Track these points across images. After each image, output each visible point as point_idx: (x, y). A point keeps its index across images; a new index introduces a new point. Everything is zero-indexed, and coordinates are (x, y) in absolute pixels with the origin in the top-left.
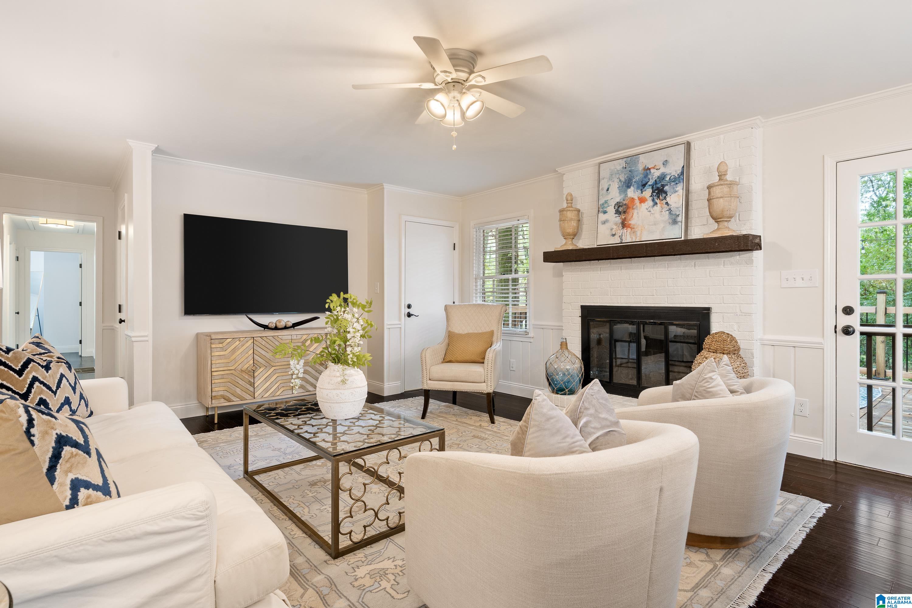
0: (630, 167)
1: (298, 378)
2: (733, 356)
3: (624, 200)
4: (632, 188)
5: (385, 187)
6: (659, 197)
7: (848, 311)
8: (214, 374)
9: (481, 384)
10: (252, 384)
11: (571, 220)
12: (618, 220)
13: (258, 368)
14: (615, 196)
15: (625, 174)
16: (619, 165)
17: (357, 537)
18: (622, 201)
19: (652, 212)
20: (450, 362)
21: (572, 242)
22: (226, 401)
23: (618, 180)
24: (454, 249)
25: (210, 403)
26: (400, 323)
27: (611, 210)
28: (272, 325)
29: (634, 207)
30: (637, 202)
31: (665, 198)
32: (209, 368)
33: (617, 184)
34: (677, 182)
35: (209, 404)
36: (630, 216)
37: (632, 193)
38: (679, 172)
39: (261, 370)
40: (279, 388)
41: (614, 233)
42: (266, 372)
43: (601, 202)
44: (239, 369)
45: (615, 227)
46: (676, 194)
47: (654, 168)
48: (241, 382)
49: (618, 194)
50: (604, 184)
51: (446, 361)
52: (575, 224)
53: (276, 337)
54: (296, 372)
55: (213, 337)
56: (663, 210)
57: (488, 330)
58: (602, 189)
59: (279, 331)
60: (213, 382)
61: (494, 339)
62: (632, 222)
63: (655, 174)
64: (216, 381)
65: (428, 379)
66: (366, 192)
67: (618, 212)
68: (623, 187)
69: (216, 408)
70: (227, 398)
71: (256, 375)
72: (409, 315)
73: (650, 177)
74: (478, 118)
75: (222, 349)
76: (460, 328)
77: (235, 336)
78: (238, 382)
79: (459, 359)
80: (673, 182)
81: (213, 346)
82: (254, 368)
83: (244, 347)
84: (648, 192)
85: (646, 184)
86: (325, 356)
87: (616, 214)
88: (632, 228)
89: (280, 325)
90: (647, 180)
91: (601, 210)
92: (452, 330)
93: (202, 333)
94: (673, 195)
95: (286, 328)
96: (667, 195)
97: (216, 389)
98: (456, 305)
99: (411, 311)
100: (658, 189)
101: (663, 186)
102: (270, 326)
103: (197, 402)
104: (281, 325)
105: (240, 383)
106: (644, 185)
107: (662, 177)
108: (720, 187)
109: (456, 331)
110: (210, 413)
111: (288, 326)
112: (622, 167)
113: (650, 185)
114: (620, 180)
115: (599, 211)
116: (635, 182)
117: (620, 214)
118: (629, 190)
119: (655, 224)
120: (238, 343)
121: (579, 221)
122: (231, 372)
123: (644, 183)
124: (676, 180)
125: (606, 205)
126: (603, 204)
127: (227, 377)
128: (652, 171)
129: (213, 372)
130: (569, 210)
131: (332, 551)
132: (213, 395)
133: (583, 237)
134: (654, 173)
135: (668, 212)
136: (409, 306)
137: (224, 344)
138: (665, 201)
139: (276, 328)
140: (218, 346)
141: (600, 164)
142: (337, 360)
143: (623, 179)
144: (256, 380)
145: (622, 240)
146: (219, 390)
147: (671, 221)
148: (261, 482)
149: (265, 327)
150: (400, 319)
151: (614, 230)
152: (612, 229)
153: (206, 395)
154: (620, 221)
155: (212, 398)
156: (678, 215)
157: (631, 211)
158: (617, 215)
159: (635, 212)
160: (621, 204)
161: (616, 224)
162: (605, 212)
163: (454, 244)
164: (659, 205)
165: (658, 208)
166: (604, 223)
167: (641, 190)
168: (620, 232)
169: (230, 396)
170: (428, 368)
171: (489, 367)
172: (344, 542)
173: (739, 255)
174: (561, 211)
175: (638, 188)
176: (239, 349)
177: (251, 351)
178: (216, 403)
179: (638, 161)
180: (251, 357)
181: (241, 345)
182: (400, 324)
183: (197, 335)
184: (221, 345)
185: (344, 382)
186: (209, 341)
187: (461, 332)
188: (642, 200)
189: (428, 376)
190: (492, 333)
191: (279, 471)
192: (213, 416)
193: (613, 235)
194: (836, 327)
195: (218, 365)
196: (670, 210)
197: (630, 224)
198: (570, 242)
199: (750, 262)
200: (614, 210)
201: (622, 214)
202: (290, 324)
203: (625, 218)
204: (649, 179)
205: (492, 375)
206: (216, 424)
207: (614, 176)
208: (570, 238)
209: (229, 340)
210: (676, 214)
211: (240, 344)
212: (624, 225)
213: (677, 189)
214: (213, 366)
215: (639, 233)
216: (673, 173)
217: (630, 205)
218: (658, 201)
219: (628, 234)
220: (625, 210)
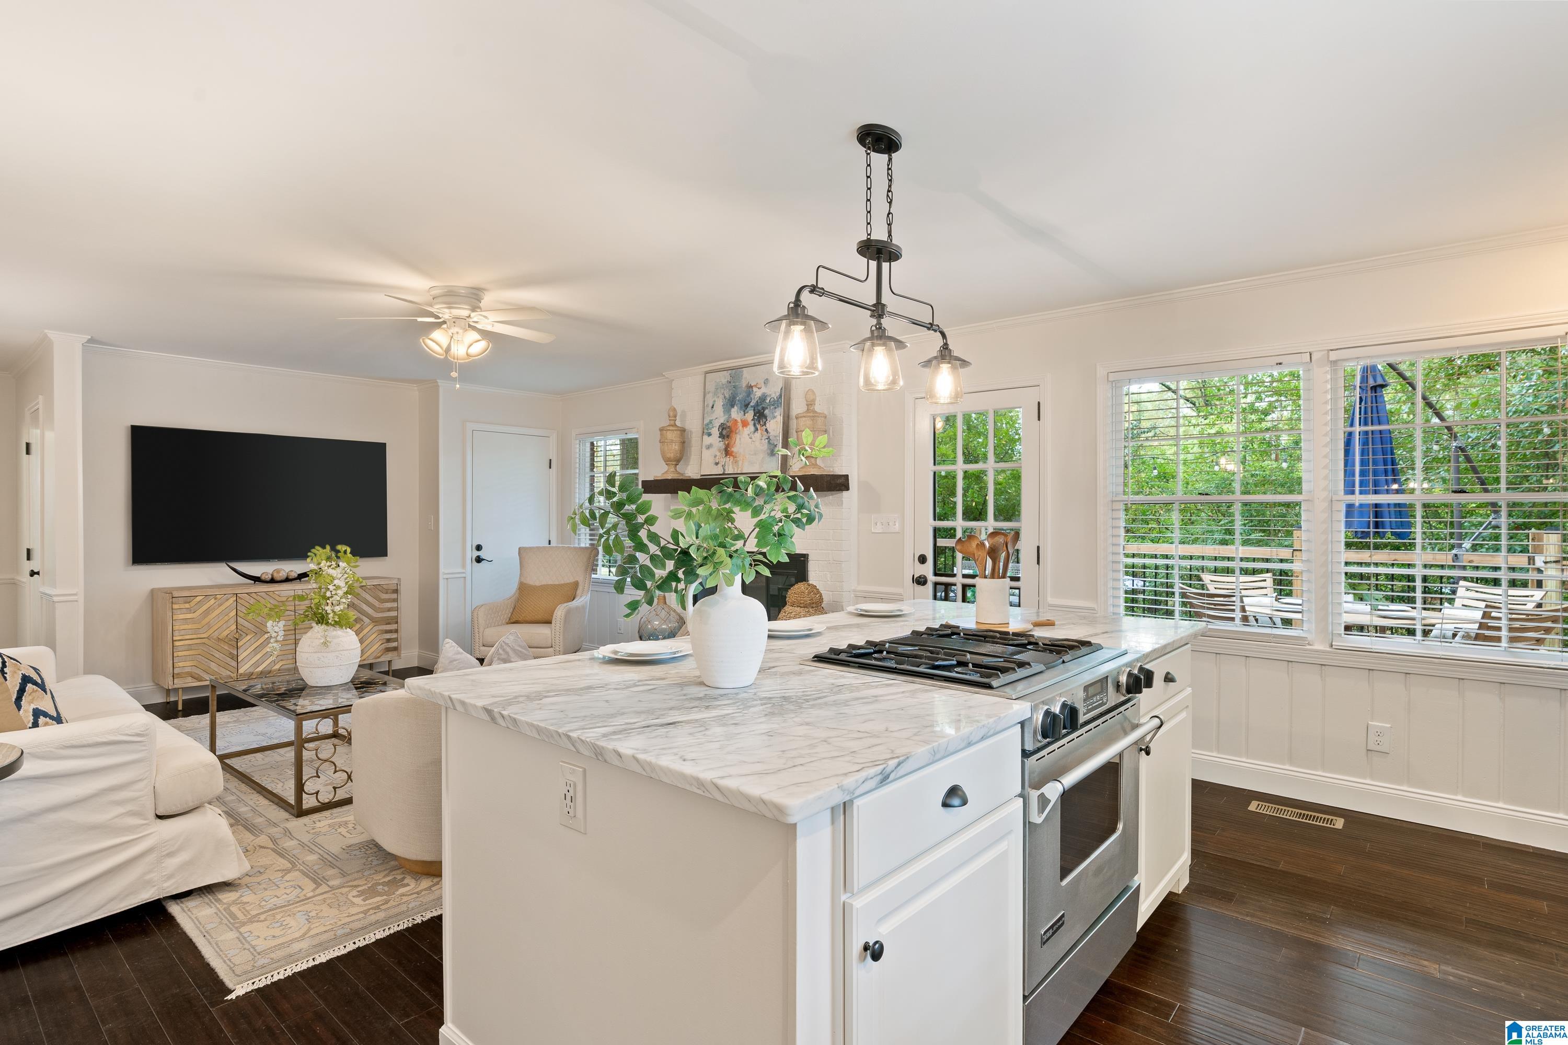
0: (734, 382)
1: (277, 641)
2: (811, 610)
3: (728, 422)
4: (735, 407)
5: (439, 384)
6: (759, 422)
7: (922, 559)
8: (177, 644)
9: (546, 649)
10: (236, 658)
11: (672, 441)
12: (722, 445)
13: (244, 635)
14: (719, 416)
15: (729, 390)
16: (724, 378)
17: (325, 797)
18: (726, 422)
19: (754, 439)
20: (516, 622)
21: (676, 470)
22: (195, 680)
23: (723, 396)
24: (550, 468)
25: (171, 683)
26: (464, 571)
27: (715, 432)
28: (267, 577)
29: (737, 431)
30: (740, 424)
31: (765, 424)
32: (169, 637)
33: (721, 400)
34: (776, 406)
35: (169, 683)
36: (733, 442)
37: (736, 413)
38: (778, 394)
39: (248, 637)
40: (276, 662)
41: (717, 462)
42: (255, 640)
43: (706, 421)
44: (215, 637)
45: (718, 454)
46: (775, 420)
47: (756, 386)
48: (217, 654)
49: (722, 414)
50: (710, 400)
51: (512, 621)
52: (677, 447)
53: (271, 594)
54: (274, 635)
55: (176, 594)
56: (763, 438)
57: (572, 580)
58: (708, 406)
59: (276, 585)
60: (175, 654)
61: (579, 592)
62: (734, 449)
63: (758, 393)
64: (180, 654)
65: (481, 644)
66: (416, 388)
67: (722, 436)
68: (727, 405)
69: (180, 691)
70: (197, 676)
71: (239, 644)
72: (479, 560)
73: (752, 396)
74: (487, 355)
75: (189, 610)
76: (537, 578)
77: (209, 592)
78: (213, 654)
79: (529, 618)
80: (773, 405)
81: (175, 606)
82: (237, 636)
83: (223, 607)
84: (750, 415)
85: (749, 404)
86: (310, 616)
87: (719, 437)
88: (734, 457)
89: (278, 577)
90: (749, 399)
91: (705, 431)
92: (525, 582)
93: (159, 589)
94: (772, 421)
95: (287, 580)
96: (767, 420)
97: (181, 664)
98: (553, 547)
99: (481, 554)
100: (759, 412)
101: (764, 409)
102: (263, 578)
103: (152, 684)
104: (282, 575)
105: (217, 656)
106: (747, 406)
107: (763, 398)
108: (804, 419)
109: (531, 583)
110: (172, 699)
111: (290, 577)
112: (726, 380)
113: (752, 406)
114: (725, 397)
115: (703, 432)
116: (738, 401)
117: (724, 438)
118: (733, 410)
119: (755, 454)
120: (213, 601)
121: (684, 442)
122: (203, 641)
123: (747, 402)
124: (776, 403)
125: (710, 426)
126: (708, 425)
127: (197, 648)
128: (755, 389)
129: (176, 641)
130: (669, 430)
131: (295, 811)
132: (175, 672)
133: (691, 462)
134: (756, 392)
135: (767, 440)
136: (479, 548)
137: (192, 604)
138: (764, 427)
139: (273, 581)
140: (182, 606)
141: (707, 373)
142: (322, 619)
143: (727, 396)
144: (240, 651)
145: (724, 470)
146: (184, 665)
147: (769, 451)
148: (231, 765)
149: (256, 579)
150: (464, 566)
151: (717, 458)
152: (715, 456)
153: (165, 673)
154: (724, 447)
155: (173, 676)
156: (776, 446)
157: (733, 435)
158: (721, 439)
159: (738, 437)
160: (725, 426)
161: (720, 451)
162: (709, 435)
163: (550, 460)
164: (759, 431)
165: (758, 434)
166: (709, 447)
167: (744, 411)
168: (723, 461)
169: (201, 674)
170: (481, 630)
171: (558, 627)
172: (309, 802)
173: (832, 495)
174: (661, 430)
175: (741, 408)
176: (214, 609)
177: (234, 613)
178: (179, 683)
179: (742, 376)
180: (233, 621)
181: (218, 605)
182: (464, 573)
183: (152, 591)
184: (187, 606)
185: (325, 644)
186: (169, 599)
187: (537, 583)
188: (745, 424)
189: (481, 641)
190: (576, 584)
191: (259, 755)
192: (176, 703)
193: (717, 464)
194: (913, 576)
195: (183, 632)
196: (769, 438)
197: (732, 452)
198: (673, 469)
199: (840, 504)
200: (718, 433)
201: (726, 439)
202: (294, 575)
203: (728, 444)
204: (751, 399)
205: (561, 638)
206: (180, 711)
207: (719, 391)
208: (673, 464)
209: (199, 599)
210: (773, 444)
211: (217, 603)
212: (727, 452)
213: (776, 414)
214: (176, 633)
215: (740, 463)
216: (773, 395)
217: (733, 429)
218: (758, 426)
219: (730, 463)
220: (728, 434)
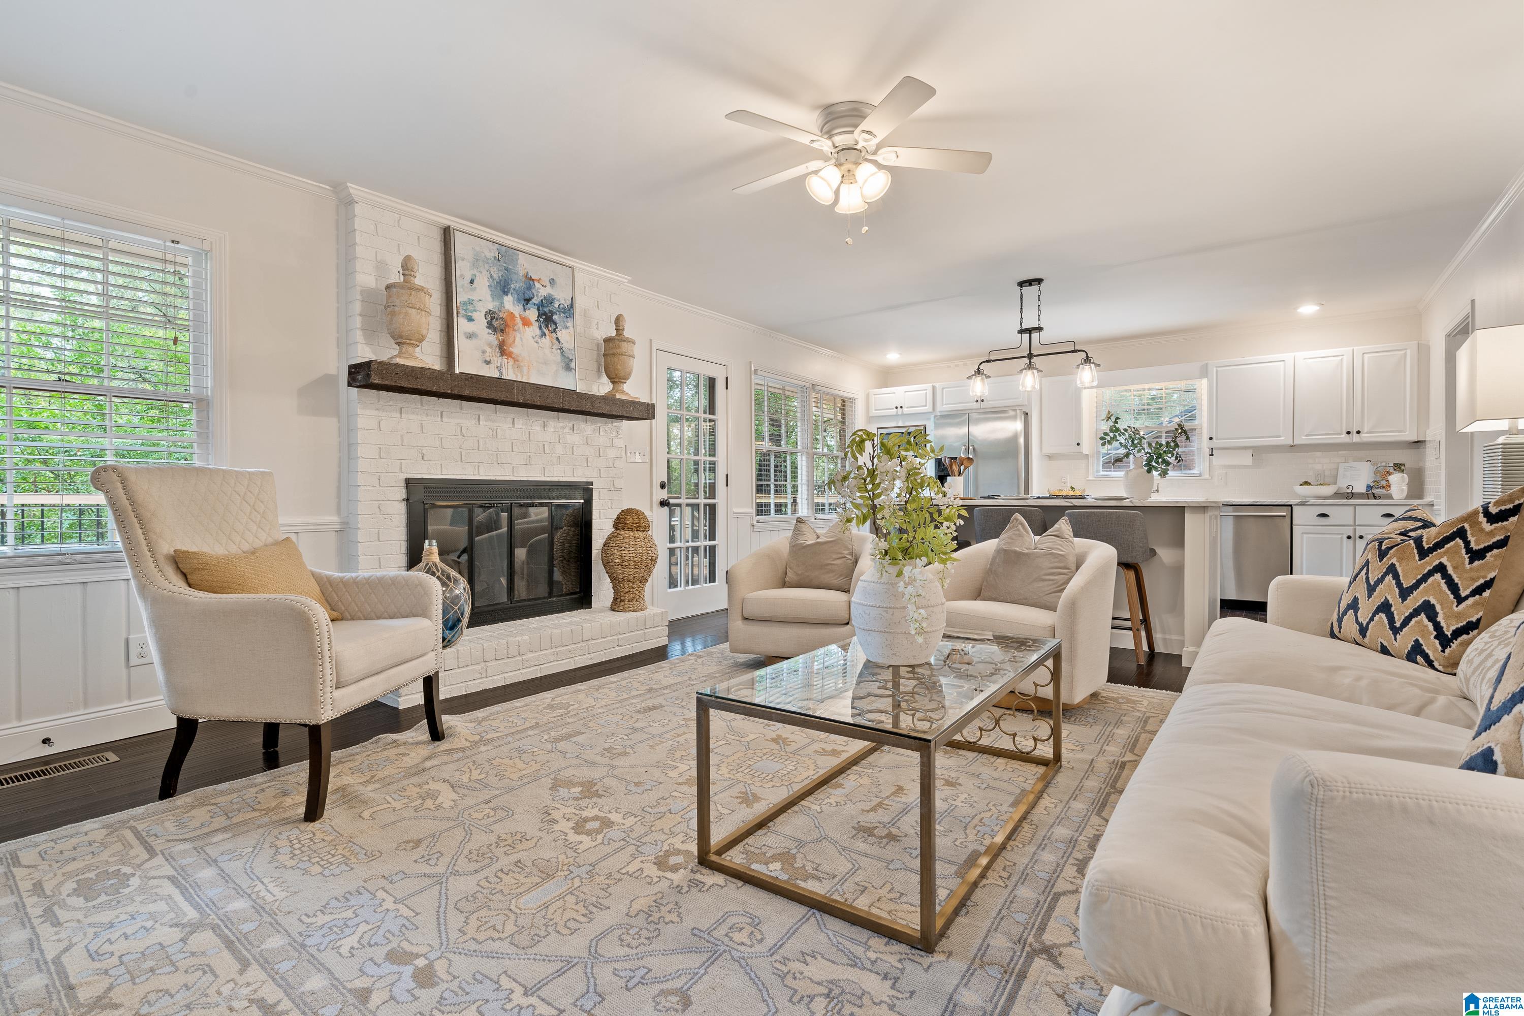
0: (505, 263)
3: (499, 311)
4: (510, 296)
6: (547, 326)
12: (493, 339)
14: (485, 298)
15: (498, 270)
16: (489, 251)
18: (496, 310)
19: (540, 344)
23: (488, 274)
27: (480, 319)
29: (516, 328)
30: (518, 321)
31: (555, 331)
33: (486, 279)
36: (511, 339)
37: (510, 304)
38: (569, 302)
41: (488, 359)
43: (461, 298)
45: (488, 350)
46: (567, 331)
47: (537, 280)
49: (489, 297)
50: (466, 271)
56: (553, 347)
58: (462, 276)
62: (515, 350)
63: (541, 291)
67: (491, 326)
68: (496, 288)
73: (534, 291)
80: (563, 312)
84: (533, 313)
85: (530, 299)
87: (488, 328)
88: (515, 360)
90: (530, 294)
91: (462, 312)
94: (563, 331)
96: (557, 327)
100: (545, 314)
101: (551, 313)
106: (527, 301)
107: (550, 300)
112: (492, 254)
113: (534, 304)
114: (491, 276)
116: (513, 289)
117: (495, 331)
118: (506, 298)
119: (545, 363)
123: (527, 296)
124: (567, 312)
125: (470, 307)
126: (468, 305)
128: (537, 284)
134: (539, 288)
135: (559, 351)
138: (555, 335)
141: (452, 229)
143: (495, 276)
145: (501, 373)
147: (564, 365)
151: (487, 354)
152: (484, 352)
154: (496, 343)
156: (572, 362)
157: (511, 332)
158: (490, 331)
159: (518, 336)
160: (495, 315)
161: (489, 345)
162: (469, 320)
164: (547, 337)
165: (546, 341)
166: (468, 337)
167: (524, 306)
168: (498, 360)
175: (518, 301)
179: (516, 260)
188: (526, 323)
193: (487, 363)
196: (561, 349)
197: (511, 352)
200: (485, 321)
201: (499, 333)
203: (504, 341)
204: (533, 295)
207: (480, 264)
210: (569, 359)
212: (502, 350)
213: (568, 325)
215: (525, 370)
216: (562, 302)
217: (509, 323)
218: (546, 332)
219: (510, 367)
220: (502, 327)
